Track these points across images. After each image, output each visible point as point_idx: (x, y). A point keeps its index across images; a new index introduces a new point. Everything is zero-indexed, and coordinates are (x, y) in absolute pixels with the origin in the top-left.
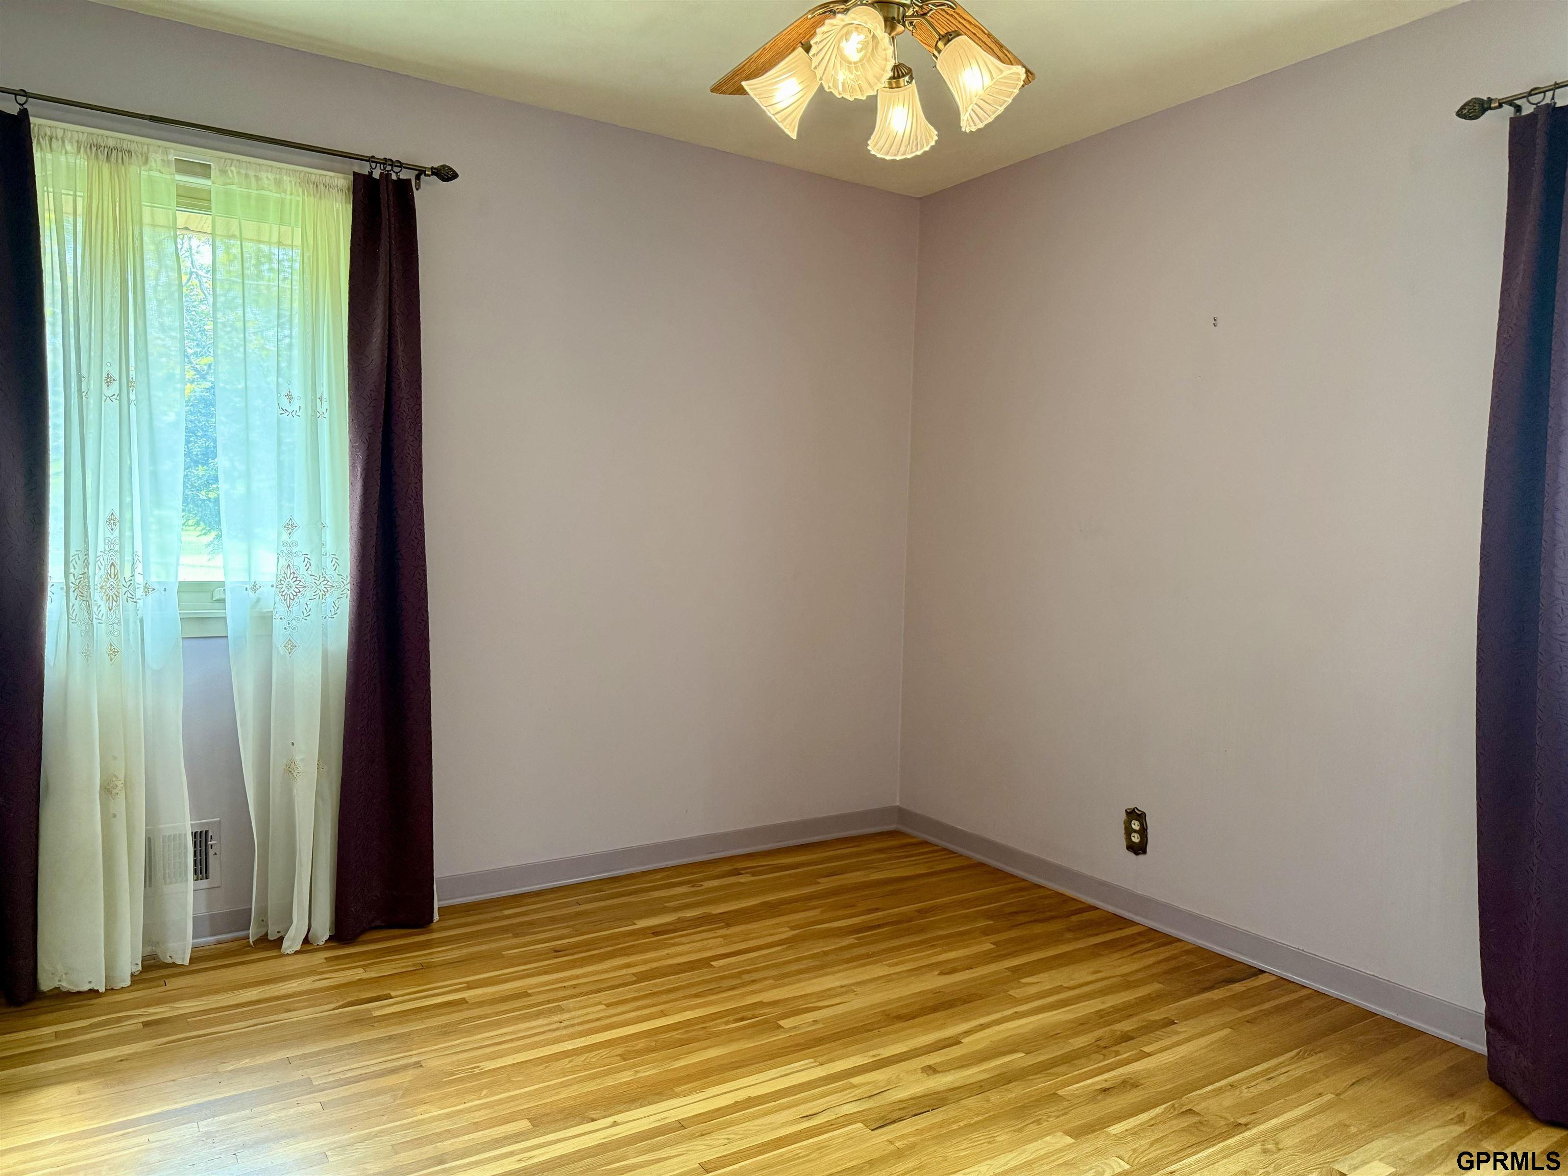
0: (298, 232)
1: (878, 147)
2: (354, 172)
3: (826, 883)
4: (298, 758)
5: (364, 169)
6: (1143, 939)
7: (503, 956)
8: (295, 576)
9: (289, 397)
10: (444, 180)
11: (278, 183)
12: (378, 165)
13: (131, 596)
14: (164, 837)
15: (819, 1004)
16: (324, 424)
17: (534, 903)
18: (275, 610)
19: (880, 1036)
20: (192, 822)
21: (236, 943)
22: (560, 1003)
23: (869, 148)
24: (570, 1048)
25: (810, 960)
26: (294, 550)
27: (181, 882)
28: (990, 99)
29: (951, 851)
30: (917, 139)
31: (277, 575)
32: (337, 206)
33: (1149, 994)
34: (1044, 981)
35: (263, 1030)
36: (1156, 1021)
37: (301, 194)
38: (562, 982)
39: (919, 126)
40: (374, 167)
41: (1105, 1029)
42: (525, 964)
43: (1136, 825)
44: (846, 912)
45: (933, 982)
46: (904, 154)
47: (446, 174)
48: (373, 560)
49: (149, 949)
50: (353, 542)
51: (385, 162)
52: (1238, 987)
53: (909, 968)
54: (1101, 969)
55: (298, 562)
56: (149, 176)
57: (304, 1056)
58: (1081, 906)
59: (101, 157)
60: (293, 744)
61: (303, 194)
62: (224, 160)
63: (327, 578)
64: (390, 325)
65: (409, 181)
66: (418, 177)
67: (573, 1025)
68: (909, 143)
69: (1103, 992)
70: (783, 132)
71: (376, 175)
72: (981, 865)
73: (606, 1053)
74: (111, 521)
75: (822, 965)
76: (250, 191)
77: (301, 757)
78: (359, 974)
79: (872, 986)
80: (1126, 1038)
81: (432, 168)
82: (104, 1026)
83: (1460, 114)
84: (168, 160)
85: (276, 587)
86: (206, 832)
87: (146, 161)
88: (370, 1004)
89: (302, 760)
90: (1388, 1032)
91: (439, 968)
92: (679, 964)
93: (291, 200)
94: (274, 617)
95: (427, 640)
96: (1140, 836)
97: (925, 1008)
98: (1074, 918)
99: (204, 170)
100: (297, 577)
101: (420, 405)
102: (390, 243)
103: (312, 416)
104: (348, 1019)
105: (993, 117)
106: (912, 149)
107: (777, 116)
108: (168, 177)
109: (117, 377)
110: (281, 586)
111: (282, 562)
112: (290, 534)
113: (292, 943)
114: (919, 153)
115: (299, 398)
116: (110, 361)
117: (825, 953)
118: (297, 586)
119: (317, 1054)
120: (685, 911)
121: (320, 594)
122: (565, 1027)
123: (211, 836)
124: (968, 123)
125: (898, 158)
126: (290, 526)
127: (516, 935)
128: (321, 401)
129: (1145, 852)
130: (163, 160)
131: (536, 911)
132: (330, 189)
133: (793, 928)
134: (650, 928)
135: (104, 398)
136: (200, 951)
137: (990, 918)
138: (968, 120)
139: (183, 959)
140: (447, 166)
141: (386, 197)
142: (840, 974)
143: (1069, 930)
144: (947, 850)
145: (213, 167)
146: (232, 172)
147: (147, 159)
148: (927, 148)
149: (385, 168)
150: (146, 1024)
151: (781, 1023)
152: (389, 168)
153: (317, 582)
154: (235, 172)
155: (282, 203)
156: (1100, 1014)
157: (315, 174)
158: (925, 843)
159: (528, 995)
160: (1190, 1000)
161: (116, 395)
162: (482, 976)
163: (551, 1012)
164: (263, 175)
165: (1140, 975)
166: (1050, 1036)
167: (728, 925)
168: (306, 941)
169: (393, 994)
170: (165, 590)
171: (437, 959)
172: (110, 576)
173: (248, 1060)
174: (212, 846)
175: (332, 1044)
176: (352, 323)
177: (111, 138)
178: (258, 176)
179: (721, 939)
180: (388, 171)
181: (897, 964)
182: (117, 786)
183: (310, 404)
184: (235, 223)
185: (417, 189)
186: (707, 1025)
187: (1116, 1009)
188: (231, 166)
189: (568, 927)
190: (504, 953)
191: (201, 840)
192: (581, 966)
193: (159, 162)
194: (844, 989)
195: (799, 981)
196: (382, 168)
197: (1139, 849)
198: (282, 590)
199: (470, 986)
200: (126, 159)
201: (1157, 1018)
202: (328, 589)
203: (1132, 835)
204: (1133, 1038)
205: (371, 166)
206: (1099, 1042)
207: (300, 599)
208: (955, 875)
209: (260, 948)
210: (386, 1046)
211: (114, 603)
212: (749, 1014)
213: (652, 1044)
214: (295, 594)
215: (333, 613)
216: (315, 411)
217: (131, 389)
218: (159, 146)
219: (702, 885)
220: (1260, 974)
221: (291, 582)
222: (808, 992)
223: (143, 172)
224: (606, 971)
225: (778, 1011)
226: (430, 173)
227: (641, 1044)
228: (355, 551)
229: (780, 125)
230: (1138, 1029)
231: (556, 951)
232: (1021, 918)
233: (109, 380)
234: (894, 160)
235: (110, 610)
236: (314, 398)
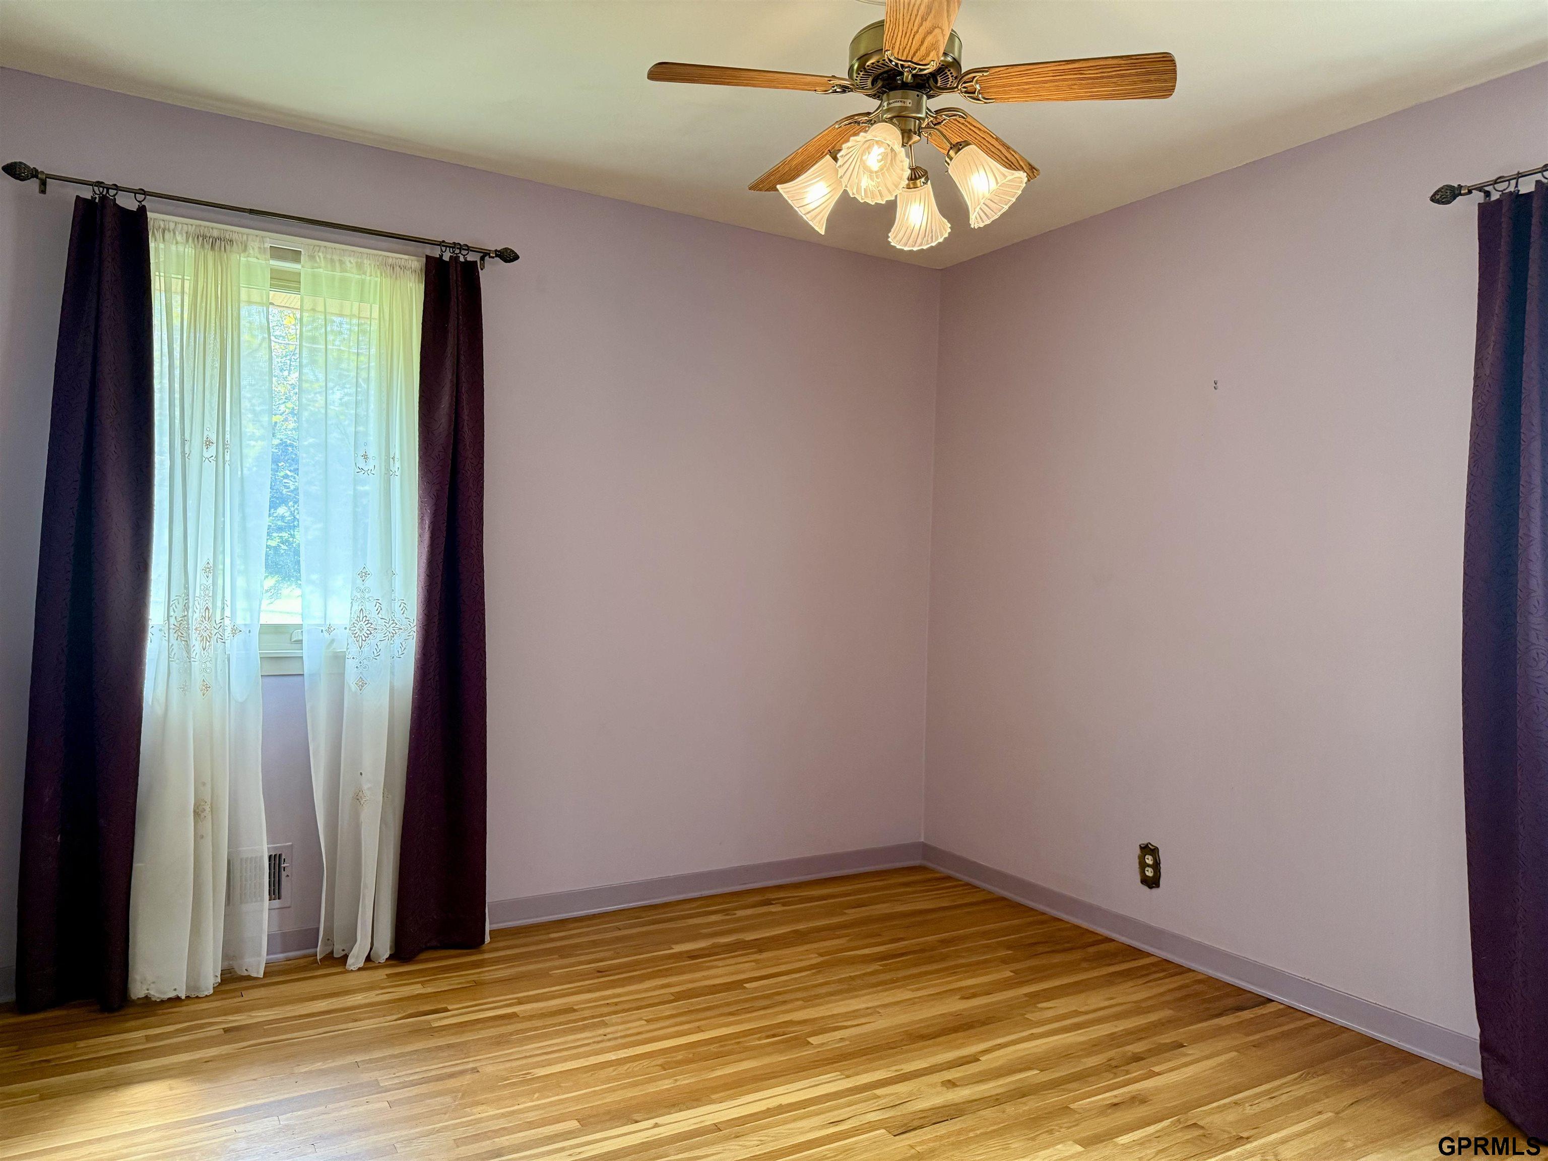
0: (376, 308)
1: (898, 239)
2: (426, 256)
3: (853, 914)
4: (366, 786)
5: (436, 252)
6: (1154, 969)
7: (551, 976)
8: (367, 619)
9: (365, 457)
10: (506, 261)
11: (360, 266)
12: (448, 249)
13: (220, 637)
14: (241, 860)
15: (845, 1024)
16: (396, 481)
17: (575, 928)
18: (348, 651)
19: (902, 1053)
20: (269, 846)
21: (301, 961)
22: (604, 1018)
23: (890, 240)
24: (614, 1058)
25: (837, 984)
26: (367, 595)
27: (256, 901)
28: (996, 199)
29: (974, 886)
30: (932, 232)
31: (350, 618)
32: (411, 285)
33: (1159, 1020)
34: (1061, 1005)
35: (333, 1037)
36: (1165, 1044)
37: (379, 275)
38: (604, 999)
39: (933, 221)
40: (444, 250)
41: (1117, 1050)
42: (570, 983)
43: (1149, 860)
44: (873, 941)
45: (955, 1005)
46: (921, 245)
47: (508, 256)
48: (438, 605)
49: (226, 963)
50: (420, 590)
51: (454, 245)
52: (1246, 1015)
53: (929, 993)
54: (1114, 996)
55: (370, 607)
56: (247, 261)
57: (370, 1061)
58: (1100, 938)
59: (206, 246)
60: (361, 774)
61: (381, 275)
62: (312, 247)
63: (396, 621)
64: (458, 391)
65: (476, 262)
66: (482, 259)
67: (616, 1038)
68: (925, 236)
69: (1117, 1017)
70: (813, 228)
71: (446, 257)
72: (1003, 899)
73: (647, 1063)
74: (206, 570)
75: (850, 988)
76: (334, 273)
77: (369, 785)
78: (417, 989)
79: (897, 1008)
80: (1137, 1058)
81: (496, 251)
82: (191, 1031)
83: (1433, 199)
84: (264, 248)
85: (350, 630)
86: (280, 855)
87: (245, 249)
88: (430, 1016)
89: (369, 789)
90: (1390, 1058)
91: (490, 985)
92: (714, 986)
93: (370, 280)
94: (347, 657)
95: (485, 679)
96: (1154, 872)
97: (945, 1029)
98: (1091, 950)
99: (296, 256)
100: (368, 620)
101: (483, 464)
102: (458, 319)
103: (386, 474)
104: (409, 1029)
105: (999, 214)
106: (928, 241)
107: (807, 216)
108: (264, 262)
109: (215, 441)
110: (354, 628)
111: (356, 607)
112: (363, 581)
113: (356, 960)
114: (934, 244)
115: (374, 458)
116: (209, 426)
117: (852, 978)
118: (369, 629)
119: (383, 1059)
120: (718, 937)
121: (390, 635)
122: (609, 1040)
123: (284, 859)
124: (976, 221)
125: (915, 249)
126: (364, 574)
127: (562, 957)
128: (394, 460)
129: (1158, 886)
130: (260, 248)
131: (579, 935)
132: (405, 271)
133: (821, 955)
134: (687, 952)
135: (204, 459)
136: (273, 966)
137: (1009, 948)
138: (976, 218)
139: (258, 973)
140: (509, 249)
141: (454, 276)
142: (866, 997)
143: (1085, 960)
144: (970, 885)
145: (303, 253)
146: (319, 257)
147: (246, 246)
148: (941, 240)
149: (454, 252)
150: (226, 1031)
151: (810, 1040)
152: (457, 251)
153: (386, 624)
154: (322, 257)
155: (362, 283)
156: (1112, 1037)
157: (392, 257)
158: (949, 878)
159: (575, 1011)
160: (1200, 1025)
161: (214, 456)
162: (531, 993)
163: (595, 1026)
164: (347, 259)
165: (1150, 1003)
166: (1065, 1055)
167: (761, 951)
168: (368, 959)
169: (450, 1007)
170: (250, 632)
171: (487, 977)
172: (205, 618)
173: (319, 1064)
174: (284, 868)
175: (397, 1051)
176: (423, 391)
177: (215, 229)
178: (342, 260)
179: (753, 964)
180: (457, 254)
181: (918, 989)
182: (205, 810)
183: (383, 464)
184: (321, 301)
185: (482, 269)
186: (741, 1040)
187: (1129, 1033)
188: (319, 252)
189: (610, 950)
190: (550, 973)
191: (276, 861)
192: (623, 986)
193: (256, 250)
194: (869, 1011)
195: (827, 1003)
196: (451, 251)
197: (1152, 883)
198: (355, 632)
199: (520, 1002)
200: (228, 247)
201: (1168, 1041)
202: (397, 631)
203: (1146, 869)
204: (1143, 1059)
205: (441, 250)
206: (1110, 1062)
207: (371, 640)
208: (975, 908)
209: (326, 965)
210: (445, 1054)
211: (208, 643)
212: (781, 1030)
213: (690, 1056)
214: (366, 636)
215: (400, 653)
216: (388, 470)
217: (226, 451)
218: (257, 236)
219: (735, 914)
220: (1268, 1003)
221: (364, 625)
222: (835, 1012)
223: (242, 259)
224: (646, 990)
225: (807, 1029)
226: (494, 255)
227: (680, 1056)
228: (421, 596)
229: (811, 223)
230: (1149, 1050)
231: (599, 972)
232: (1040, 949)
233: (208, 443)
234: (911, 251)
235: (204, 650)
236: (388, 458)
